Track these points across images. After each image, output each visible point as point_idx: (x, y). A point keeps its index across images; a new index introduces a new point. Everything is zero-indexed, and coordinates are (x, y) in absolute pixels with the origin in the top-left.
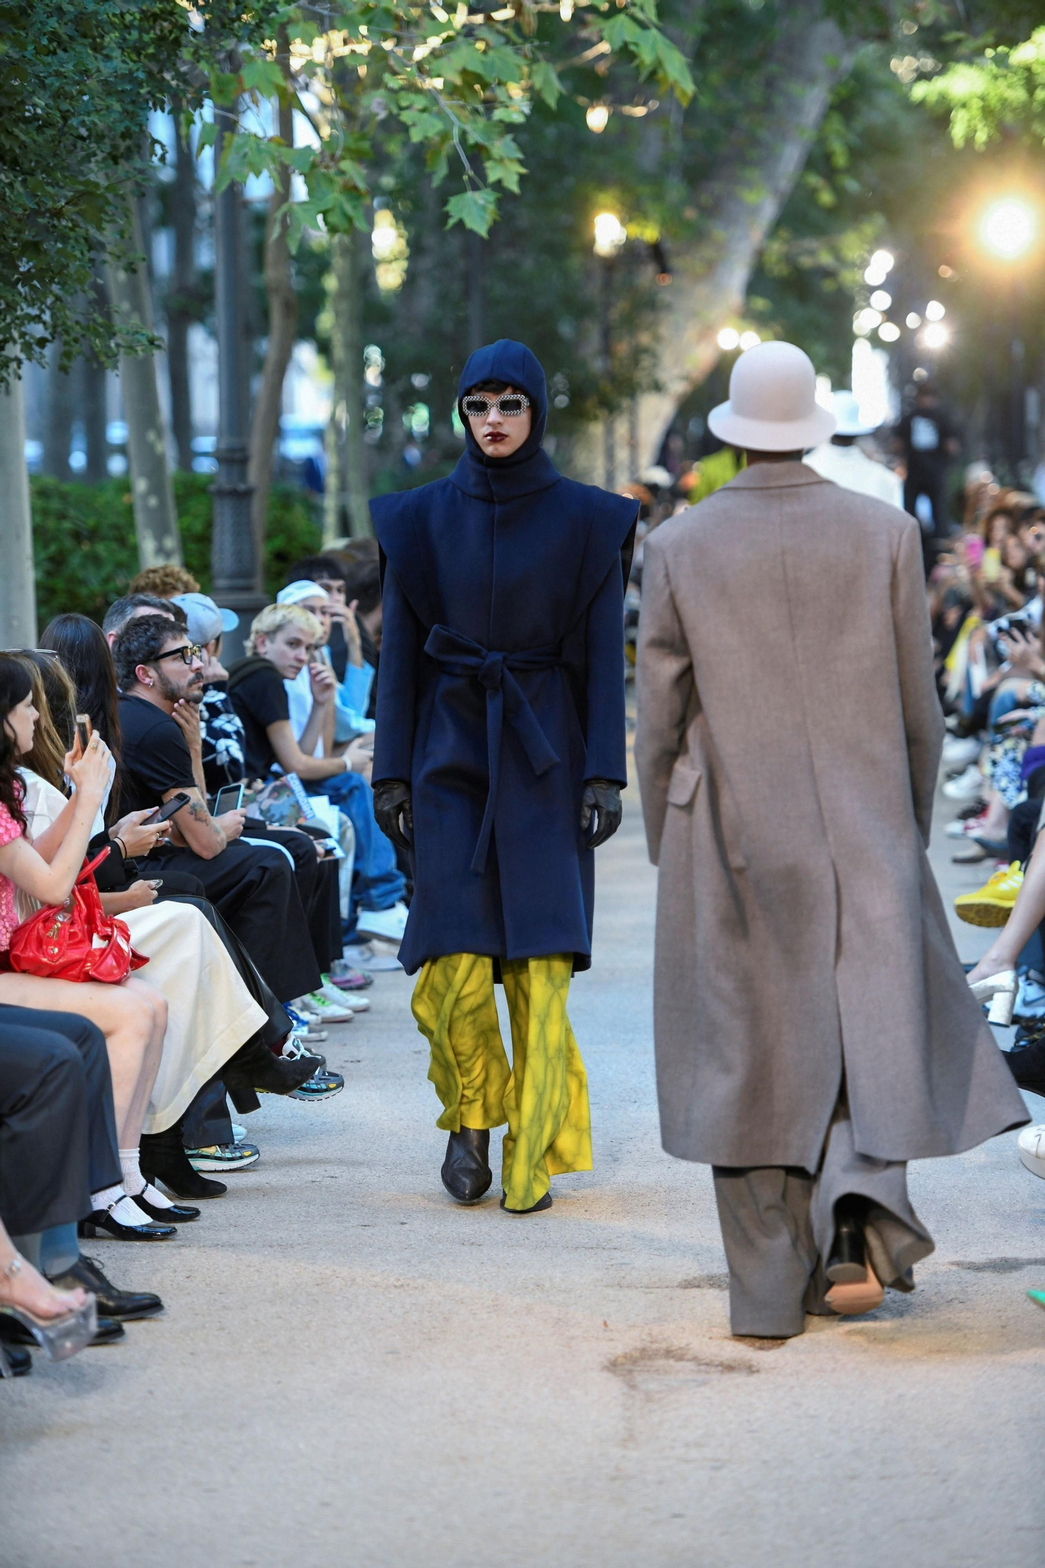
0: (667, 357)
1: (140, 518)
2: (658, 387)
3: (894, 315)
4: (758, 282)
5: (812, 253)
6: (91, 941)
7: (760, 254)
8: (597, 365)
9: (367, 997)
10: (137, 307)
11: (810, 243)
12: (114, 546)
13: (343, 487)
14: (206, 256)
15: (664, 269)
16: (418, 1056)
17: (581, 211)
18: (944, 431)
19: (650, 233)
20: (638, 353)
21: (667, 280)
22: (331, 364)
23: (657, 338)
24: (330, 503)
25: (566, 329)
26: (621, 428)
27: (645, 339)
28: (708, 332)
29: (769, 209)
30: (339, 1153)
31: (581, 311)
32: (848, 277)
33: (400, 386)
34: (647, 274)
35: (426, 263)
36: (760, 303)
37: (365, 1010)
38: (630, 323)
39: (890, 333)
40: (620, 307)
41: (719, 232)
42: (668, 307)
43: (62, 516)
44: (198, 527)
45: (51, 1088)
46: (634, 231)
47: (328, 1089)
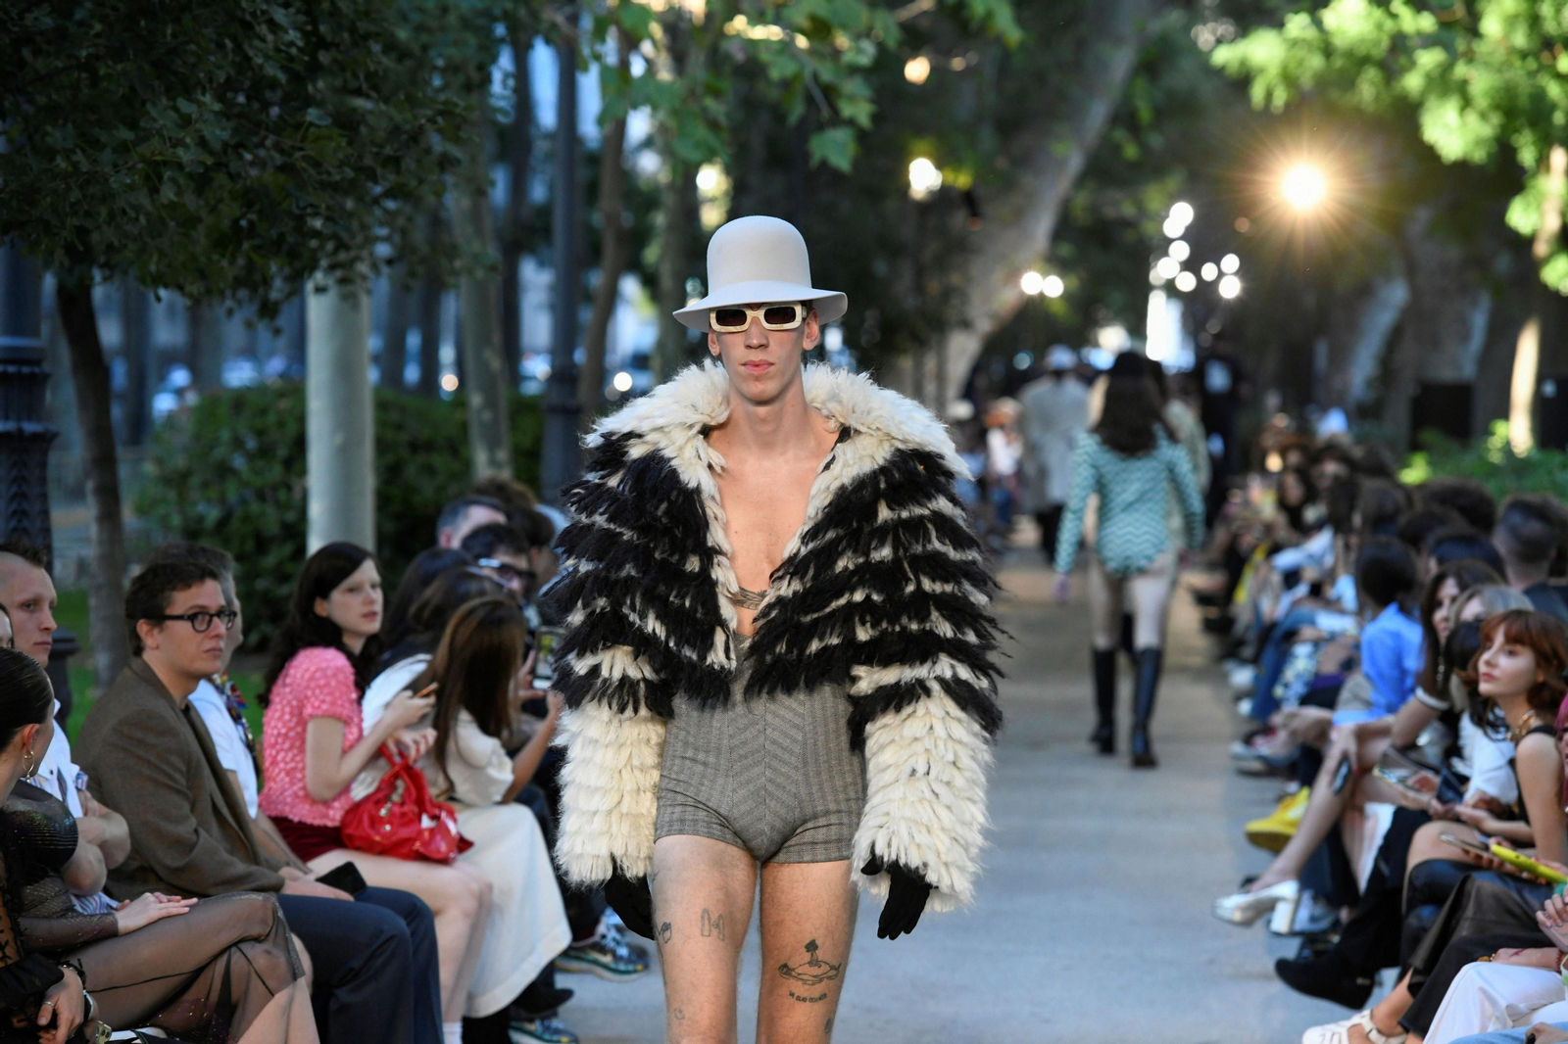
0: (976, 296)
1: (474, 431)
2: (966, 325)
3: (1192, 265)
4: (1063, 230)
5: (1115, 204)
6: (420, 820)
7: (1066, 203)
8: (910, 302)
10: (479, 233)
11: (1114, 194)
12: (448, 457)
14: (538, 192)
15: (975, 214)
17: (897, 158)
18: (1237, 375)
19: (963, 180)
20: (947, 294)
21: (977, 224)
22: (655, 296)
23: (967, 279)
25: (880, 267)
26: (930, 363)
27: (955, 279)
28: (1014, 275)
29: (1074, 160)
31: (894, 250)
32: (1149, 228)
34: (959, 219)
35: (750, 200)
36: (1066, 250)
38: (942, 264)
39: (1187, 283)
40: (932, 248)
41: (1028, 180)
42: (978, 250)
43: (399, 427)
44: (527, 442)
45: (380, 961)
46: (951, 177)
47: (635, 971)
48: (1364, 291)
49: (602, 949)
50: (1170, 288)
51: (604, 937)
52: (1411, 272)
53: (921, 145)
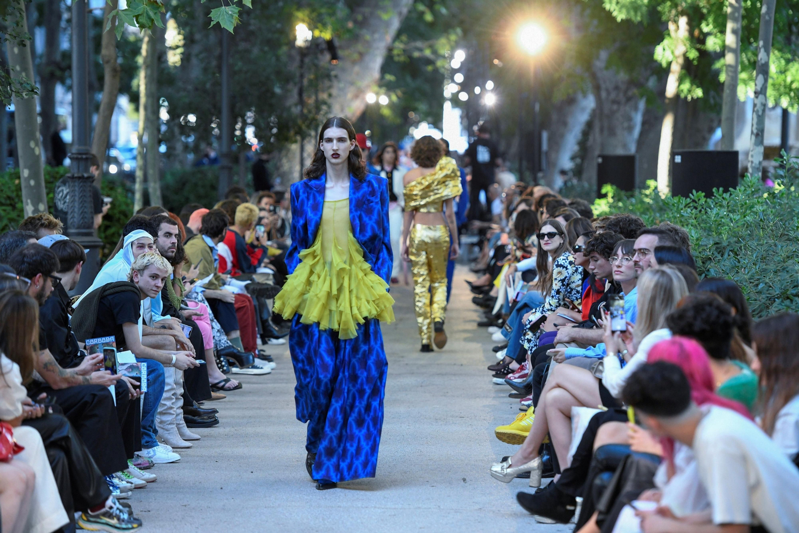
0: (336, 107)
1: (24, 192)
3: (464, 87)
4: (388, 65)
5: (421, 50)
7: (390, 50)
8: (296, 110)
10: (25, 69)
11: (419, 44)
12: (9, 208)
13: (146, 178)
14: (65, 44)
15: (334, 57)
16: (184, 507)
17: (288, 23)
19: (327, 35)
20: (320, 103)
21: (336, 63)
23: (330, 95)
24: (138, 186)
25: (277, 89)
27: (324, 96)
28: (359, 94)
29: (396, 24)
31: (286, 79)
32: (440, 64)
34: (325, 58)
35: (196, 49)
36: (389, 77)
37: (153, 481)
38: (315, 86)
39: (464, 97)
40: (309, 76)
41: (367, 35)
42: (336, 77)
46: (317, 33)
47: (133, 528)
48: (571, 101)
49: (110, 516)
50: (455, 100)
51: (111, 508)
52: (597, 89)
53: (300, 15)
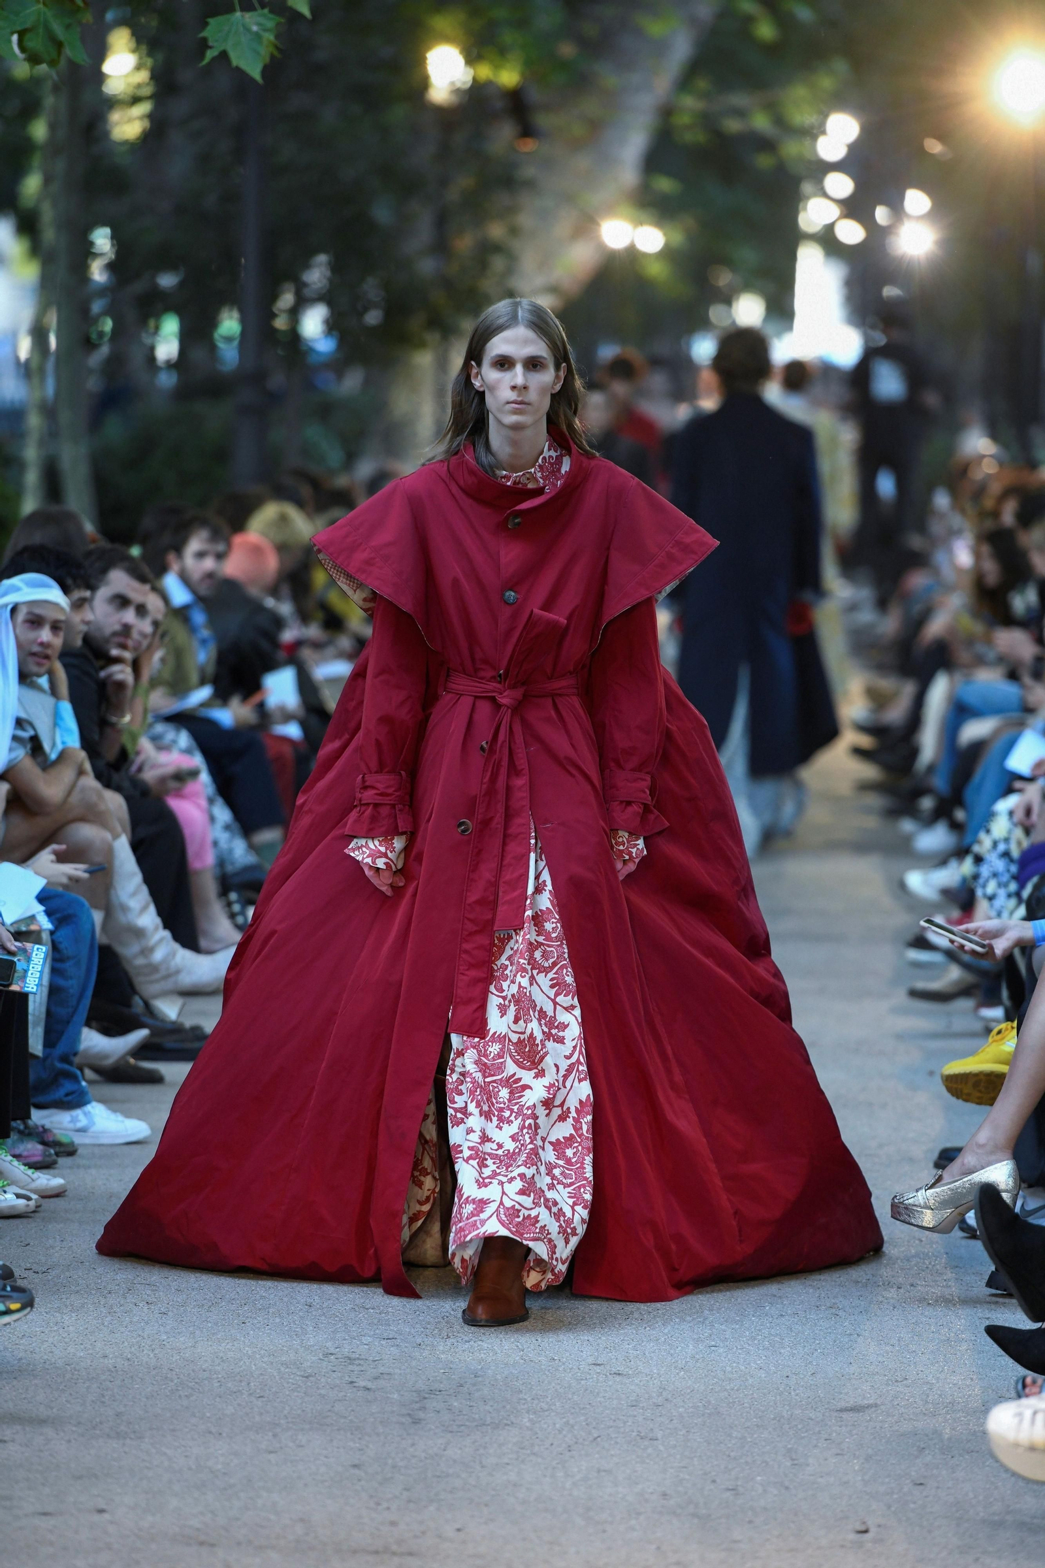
0: (528, 260)
3: (854, 208)
4: (663, 153)
5: (741, 113)
7: (666, 112)
8: (427, 267)
9: (63, 1177)
11: (739, 99)
13: (52, 434)
15: (527, 131)
17: (409, 44)
19: (508, 77)
20: (487, 250)
21: (529, 146)
22: (36, 249)
23: (514, 231)
24: (31, 453)
25: (382, 213)
27: (496, 231)
28: (586, 225)
29: (681, 48)
30: (11, 1405)
31: (404, 186)
32: (791, 149)
33: (139, 287)
34: (503, 135)
35: (180, 107)
36: (665, 184)
37: (58, 1194)
38: (476, 207)
39: (850, 233)
40: (463, 182)
41: (608, 77)
42: (530, 184)
46: (485, 72)
50: (827, 240)
53: (442, 22)
